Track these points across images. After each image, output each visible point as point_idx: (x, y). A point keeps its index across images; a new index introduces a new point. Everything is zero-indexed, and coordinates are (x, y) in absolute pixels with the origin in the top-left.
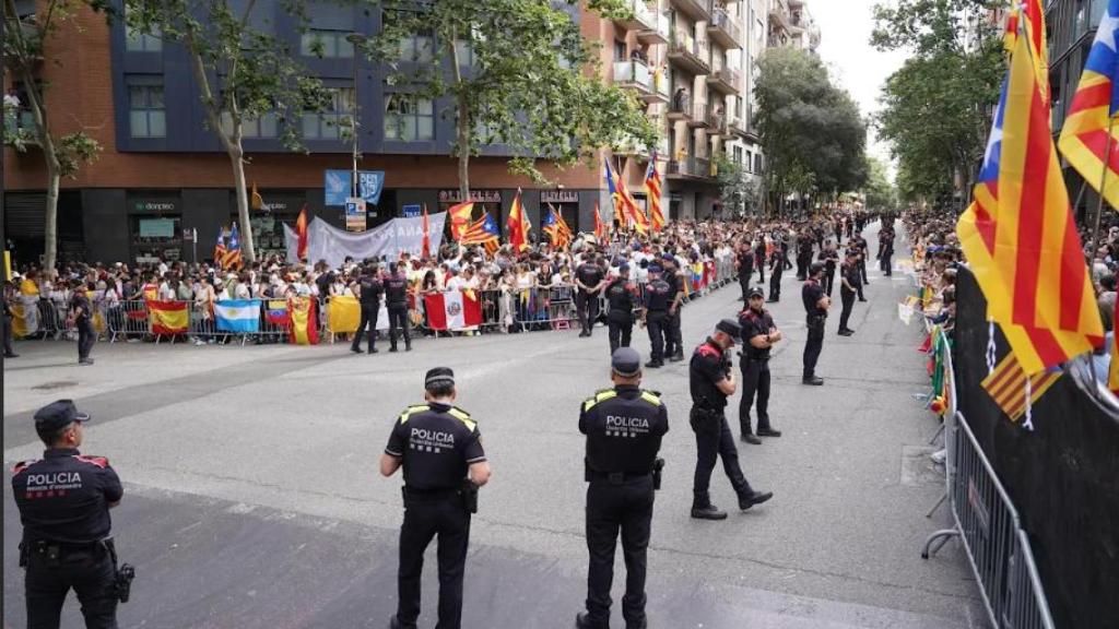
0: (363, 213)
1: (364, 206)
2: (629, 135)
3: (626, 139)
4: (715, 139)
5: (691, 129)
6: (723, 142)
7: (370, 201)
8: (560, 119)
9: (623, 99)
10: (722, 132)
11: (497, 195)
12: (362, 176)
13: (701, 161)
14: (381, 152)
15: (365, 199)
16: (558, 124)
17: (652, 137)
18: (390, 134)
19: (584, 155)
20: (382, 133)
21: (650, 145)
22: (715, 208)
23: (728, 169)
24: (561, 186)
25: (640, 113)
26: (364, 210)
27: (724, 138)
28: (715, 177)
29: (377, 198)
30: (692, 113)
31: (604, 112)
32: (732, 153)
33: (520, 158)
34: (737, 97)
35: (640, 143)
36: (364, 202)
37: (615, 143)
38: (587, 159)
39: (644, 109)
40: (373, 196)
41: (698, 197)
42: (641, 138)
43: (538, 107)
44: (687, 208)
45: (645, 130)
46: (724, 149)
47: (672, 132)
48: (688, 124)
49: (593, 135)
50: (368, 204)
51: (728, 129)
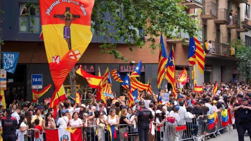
0: (5, 79)
1: (5, 75)
2: (178, 27)
3: (176, 30)
4: (234, 31)
5: (217, 25)
6: (238, 33)
7: (10, 71)
8: (133, 17)
9: (173, 5)
10: (238, 27)
11: (92, 67)
12: (5, 55)
13: (224, 45)
14: (17, 40)
15: (6, 70)
16: (131, 22)
17: (192, 28)
18: (23, 29)
19: (149, 40)
20: (18, 28)
21: (191, 33)
22: (234, 76)
23: (242, 51)
24: (133, 62)
25: (184, 13)
26: (5, 77)
27: (239, 30)
28: (233, 56)
29: (14, 69)
30: (217, 15)
31: (161, 13)
32: (244, 40)
33: (107, 44)
34: (247, 4)
35: (184, 32)
36: (5, 72)
37: (169, 33)
38: (150, 43)
39: (187, 11)
40: (12, 68)
41: (223, 69)
42: (185, 29)
43: (118, 10)
44: (216, 76)
45: (188, 24)
46: (239, 38)
47: (205, 27)
48: (215, 22)
49: (154, 28)
50: (7, 73)
51: (241, 25)
